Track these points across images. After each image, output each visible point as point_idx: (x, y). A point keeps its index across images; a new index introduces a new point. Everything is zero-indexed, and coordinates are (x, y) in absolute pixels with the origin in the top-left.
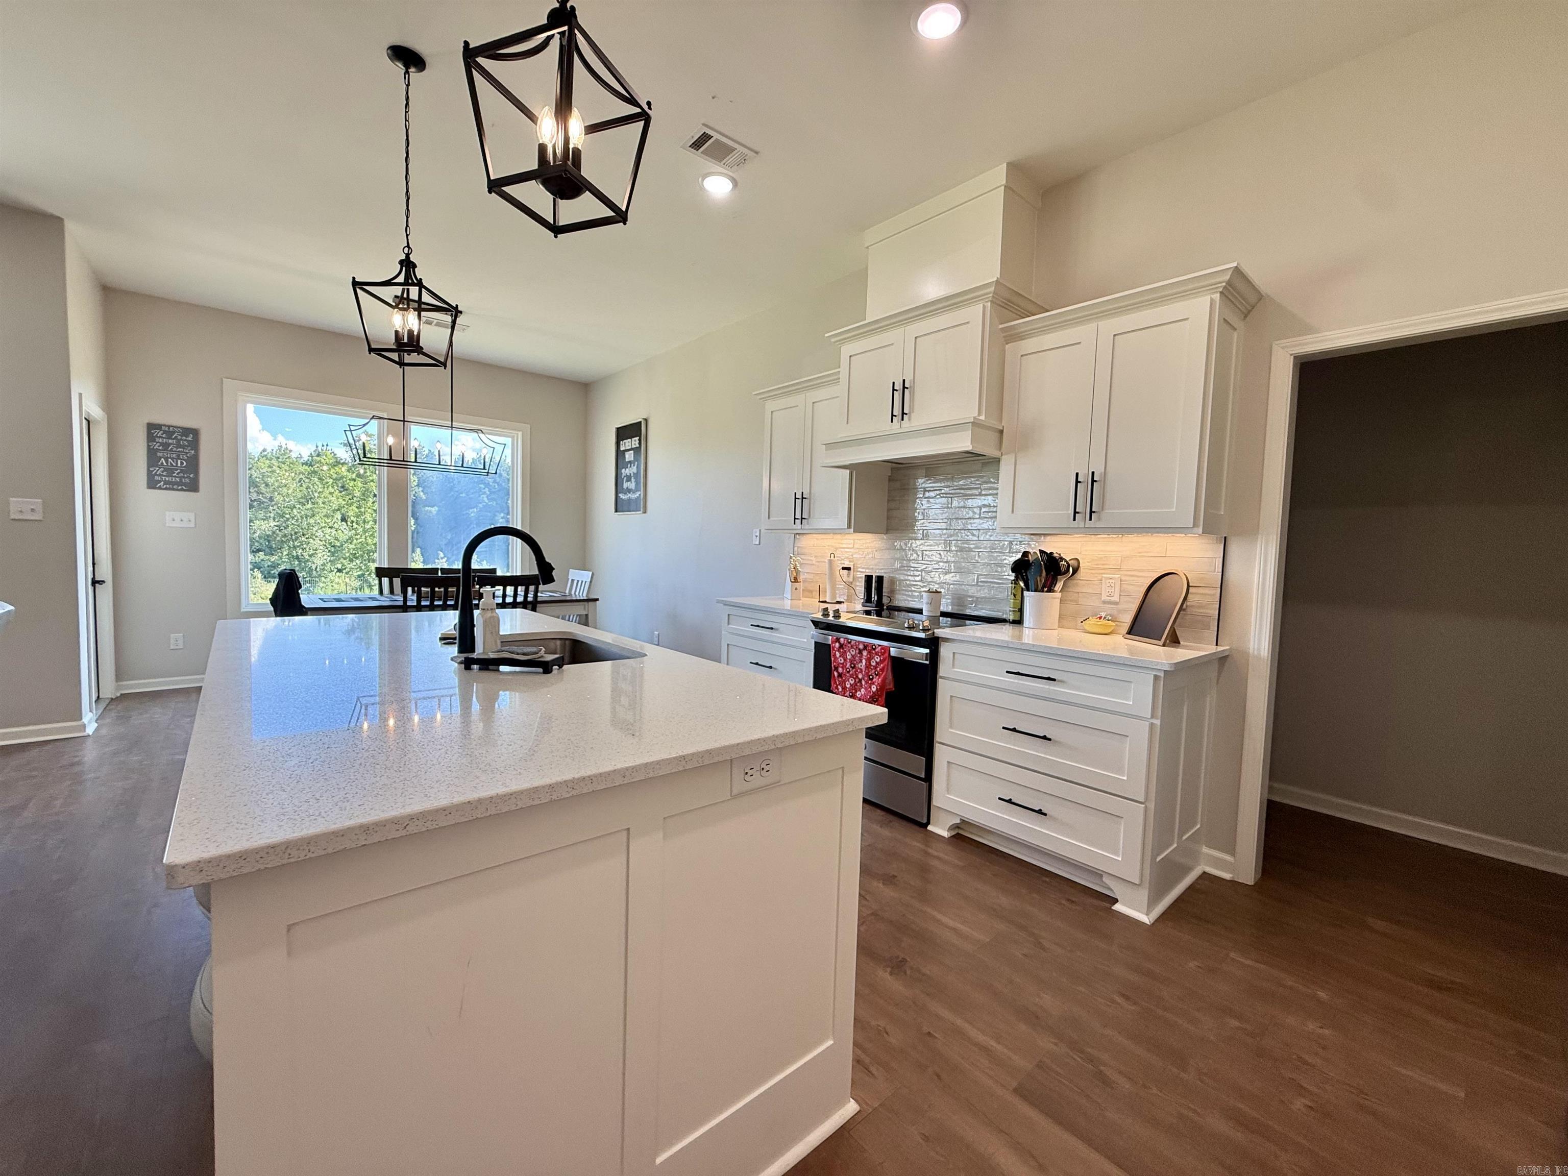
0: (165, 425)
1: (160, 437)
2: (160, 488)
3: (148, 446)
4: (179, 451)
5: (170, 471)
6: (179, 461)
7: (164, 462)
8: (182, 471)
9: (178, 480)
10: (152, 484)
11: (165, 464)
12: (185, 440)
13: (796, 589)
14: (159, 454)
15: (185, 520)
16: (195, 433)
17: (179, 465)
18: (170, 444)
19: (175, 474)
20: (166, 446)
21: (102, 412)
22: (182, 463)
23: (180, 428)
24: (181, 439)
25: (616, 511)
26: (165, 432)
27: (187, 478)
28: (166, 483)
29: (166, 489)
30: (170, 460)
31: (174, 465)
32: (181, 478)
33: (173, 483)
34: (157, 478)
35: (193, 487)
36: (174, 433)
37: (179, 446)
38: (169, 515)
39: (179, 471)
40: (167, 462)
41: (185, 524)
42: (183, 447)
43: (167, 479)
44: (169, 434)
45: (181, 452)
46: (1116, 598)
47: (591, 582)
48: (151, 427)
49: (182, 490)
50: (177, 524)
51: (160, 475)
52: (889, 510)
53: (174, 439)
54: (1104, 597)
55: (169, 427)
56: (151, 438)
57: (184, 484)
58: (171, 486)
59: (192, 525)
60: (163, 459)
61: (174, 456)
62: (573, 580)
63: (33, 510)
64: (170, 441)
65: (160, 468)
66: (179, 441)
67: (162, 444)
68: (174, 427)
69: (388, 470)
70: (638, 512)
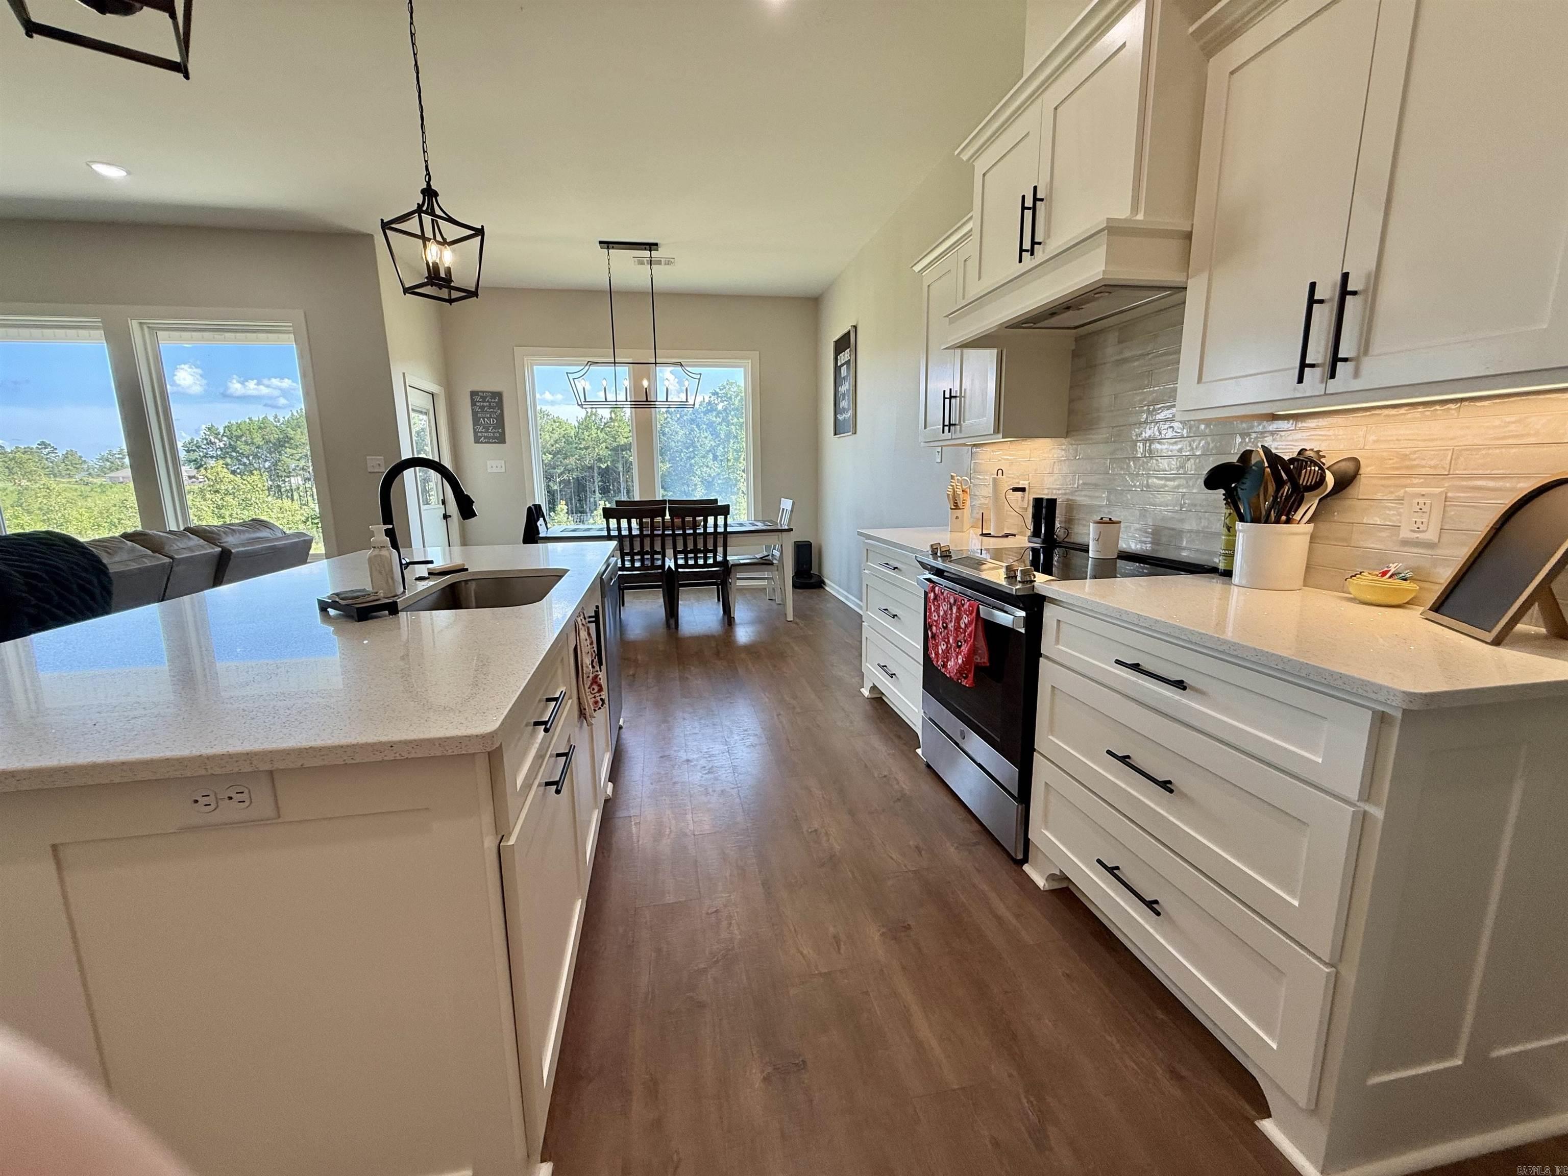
0: (480, 392)
1: (479, 401)
2: (482, 443)
3: (473, 410)
4: (491, 411)
5: (487, 428)
6: (492, 419)
7: (482, 421)
8: (494, 427)
9: (492, 435)
10: (477, 441)
11: (483, 423)
12: (494, 402)
13: (957, 518)
14: (479, 415)
15: (499, 466)
16: (498, 395)
17: (492, 423)
18: (485, 407)
19: (490, 431)
20: (482, 407)
21: (439, 387)
22: (494, 421)
23: (490, 392)
24: (492, 402)
25: (835, 434)
26: (482, 397)
27: (497, 433)
28: (485, 437)
29: (485, 443)
30: (486, 419)
31: (490, 423)
32: (494, 433)
33: (490, 438)
34: (479, 434)
35: (502, 440)
36: (486, 397)
37: (490, 407)
38: (489, 463)
39: (492, 427)
40: (484, 421)
41: (499, 470)
42: (493, 407)
43: (485, 435)
44: (484, 398)
45: (493, 412)
46: (1431, 535)
47: (792, 511)
48: (473, 394)
49: (495, 443)
50: (495, 470)
51: (481, 432)
52: (1071, 401)
53: (487, 402)
54: (1405, 534)
55: (483, 392)
56: (473, 403)
57: (496, 438)
58: (488, 440)
59: (503, 470)
60: (481, 419)
61: (489, 416)
62: (783, 509)
63: (379, 465)
64: (485, 404)
65: (481, 426)
66: (490, 403)
67: (480, 407)
68: (487, 392)
69: (635, 411)
70: (850, 433)
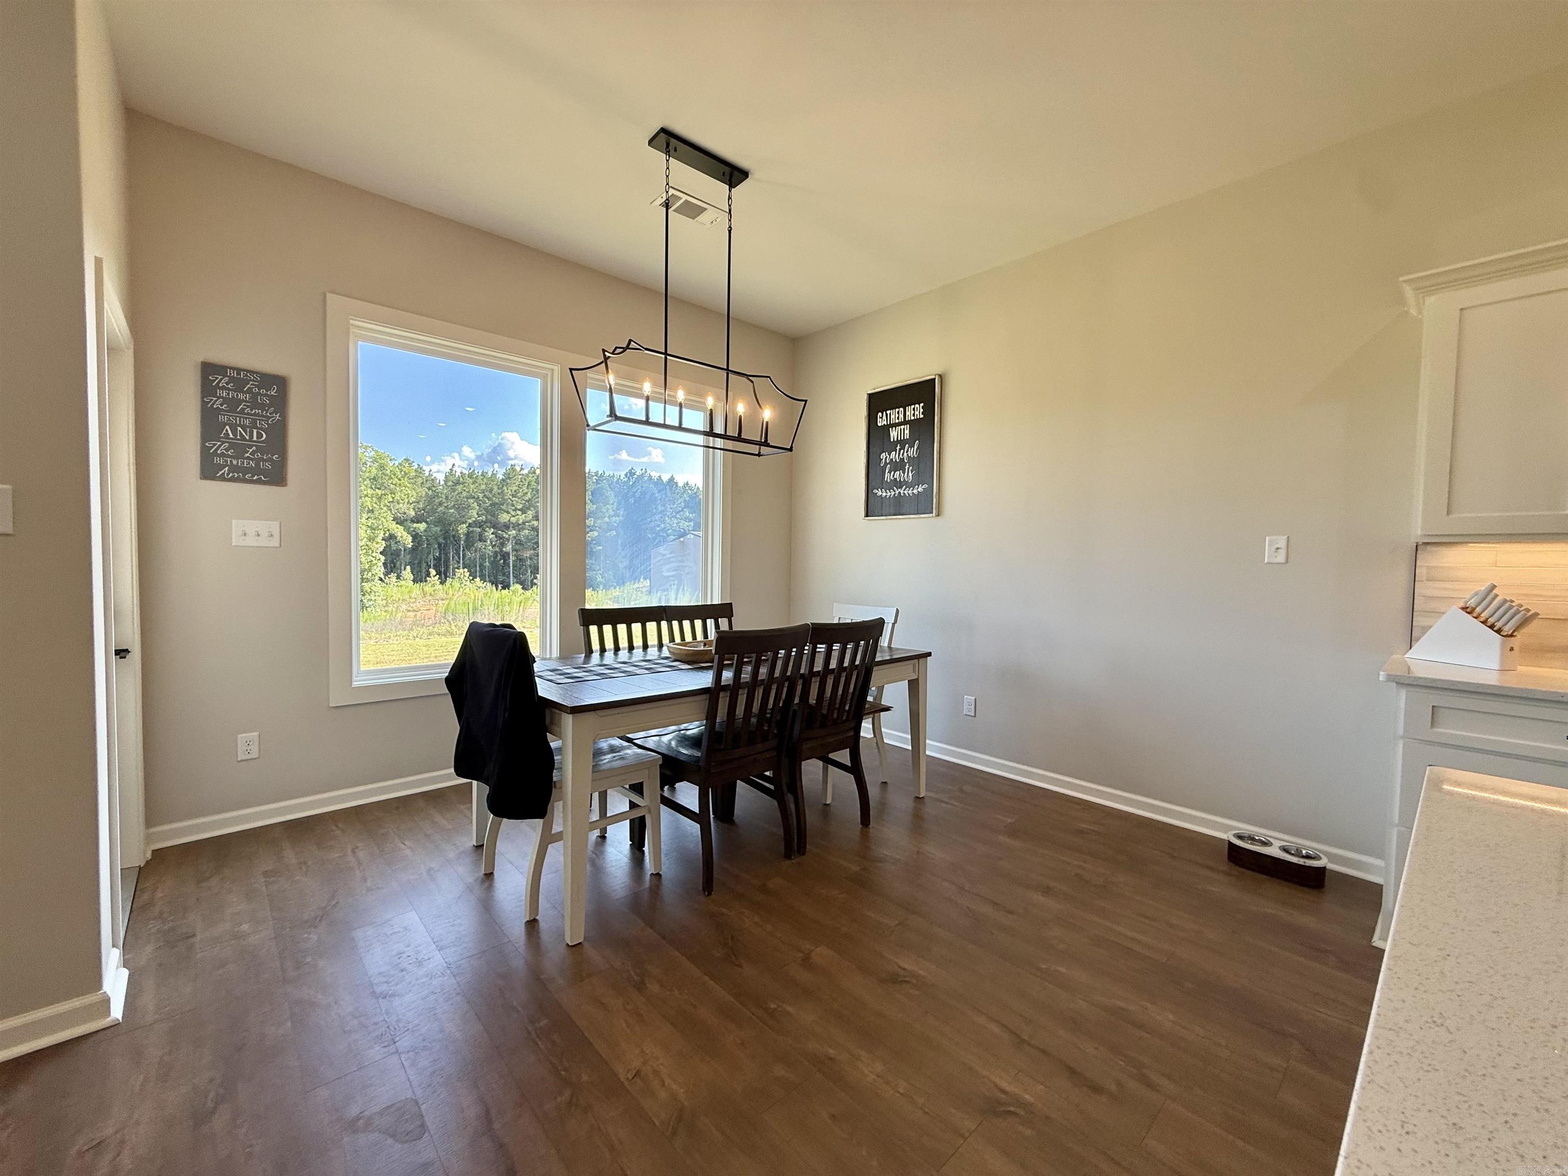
0: (231, 368)
1: (223, 388)
2: (223, 479)
3: (204, 404)
4: (255, 414)
5: (239, 449)
6: (255, 431)
7: (230, 432)
8: (259, 449)
9: (252, 464)
10: (209, 471)
11: (231, 436)
12: (266, 395)
14: (221, 418)
15: (264, 534)
16: (281, 383)
17: (255, 438)
18: (240, 402)
19: (248, 455)
20: (232, 403)
22: (259, 436)
23: (257, 373)
24: (259, 394)
25: (867, 515)
26: (232, 379)
27: (266, 461)
28: (233, 469)
29: (230, 480)
30: (239, 428)
31: (247, 438)
32: (258, 461)
33: (245, 471)
34: (217, 460)
35: (277, 477)
36: (247, 381)
37: (254, 404)
38: (237, 526)
39: (254, 448)
40: (234, 432)
41: (263, 542)
42: (262, 406)
43: (235, 462)
44: (239, 384)
45: (258, 415)
48: (209, 370)
49: (260, 482)
50: (251, 541)
51: (222, 455)
53: (246, 393)
55: (239, 370)
56: (207, 389)
57: (264, 472)
58: (241, 475)
59: (277, 545)
60: (227, 427)
61: (247, 422)
64: (241, 396)
65: (223, 443)
66: (255, 396)
67: (226, 400)
68: (248, 371)
70: (931, 515)
